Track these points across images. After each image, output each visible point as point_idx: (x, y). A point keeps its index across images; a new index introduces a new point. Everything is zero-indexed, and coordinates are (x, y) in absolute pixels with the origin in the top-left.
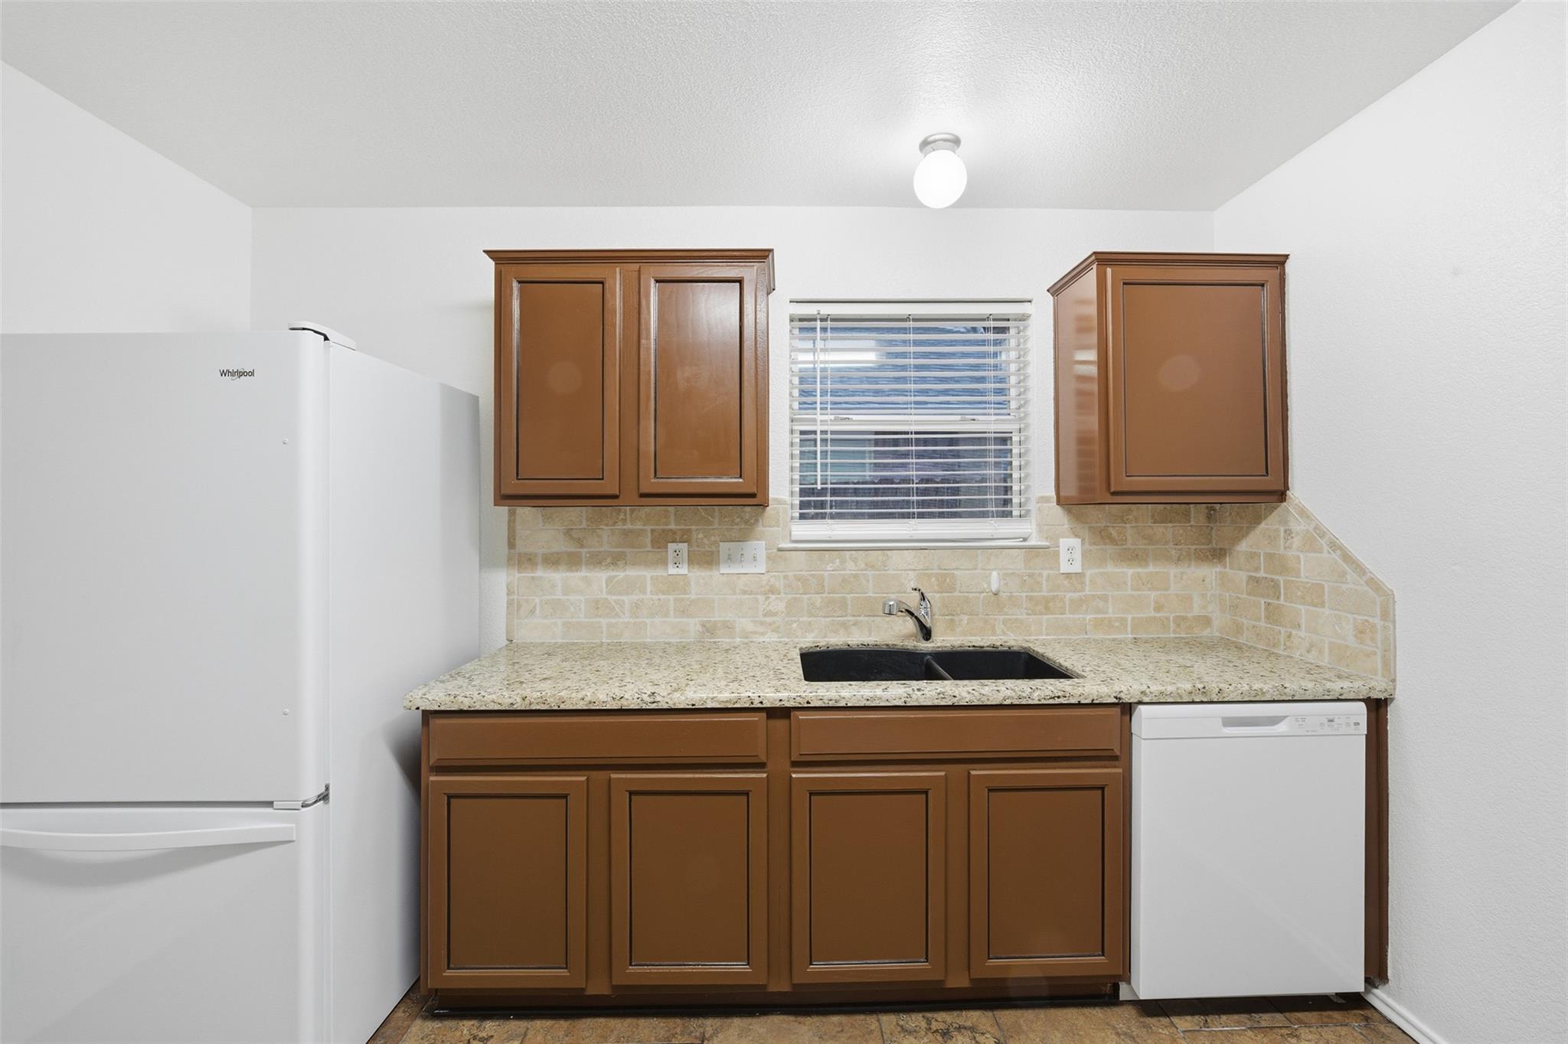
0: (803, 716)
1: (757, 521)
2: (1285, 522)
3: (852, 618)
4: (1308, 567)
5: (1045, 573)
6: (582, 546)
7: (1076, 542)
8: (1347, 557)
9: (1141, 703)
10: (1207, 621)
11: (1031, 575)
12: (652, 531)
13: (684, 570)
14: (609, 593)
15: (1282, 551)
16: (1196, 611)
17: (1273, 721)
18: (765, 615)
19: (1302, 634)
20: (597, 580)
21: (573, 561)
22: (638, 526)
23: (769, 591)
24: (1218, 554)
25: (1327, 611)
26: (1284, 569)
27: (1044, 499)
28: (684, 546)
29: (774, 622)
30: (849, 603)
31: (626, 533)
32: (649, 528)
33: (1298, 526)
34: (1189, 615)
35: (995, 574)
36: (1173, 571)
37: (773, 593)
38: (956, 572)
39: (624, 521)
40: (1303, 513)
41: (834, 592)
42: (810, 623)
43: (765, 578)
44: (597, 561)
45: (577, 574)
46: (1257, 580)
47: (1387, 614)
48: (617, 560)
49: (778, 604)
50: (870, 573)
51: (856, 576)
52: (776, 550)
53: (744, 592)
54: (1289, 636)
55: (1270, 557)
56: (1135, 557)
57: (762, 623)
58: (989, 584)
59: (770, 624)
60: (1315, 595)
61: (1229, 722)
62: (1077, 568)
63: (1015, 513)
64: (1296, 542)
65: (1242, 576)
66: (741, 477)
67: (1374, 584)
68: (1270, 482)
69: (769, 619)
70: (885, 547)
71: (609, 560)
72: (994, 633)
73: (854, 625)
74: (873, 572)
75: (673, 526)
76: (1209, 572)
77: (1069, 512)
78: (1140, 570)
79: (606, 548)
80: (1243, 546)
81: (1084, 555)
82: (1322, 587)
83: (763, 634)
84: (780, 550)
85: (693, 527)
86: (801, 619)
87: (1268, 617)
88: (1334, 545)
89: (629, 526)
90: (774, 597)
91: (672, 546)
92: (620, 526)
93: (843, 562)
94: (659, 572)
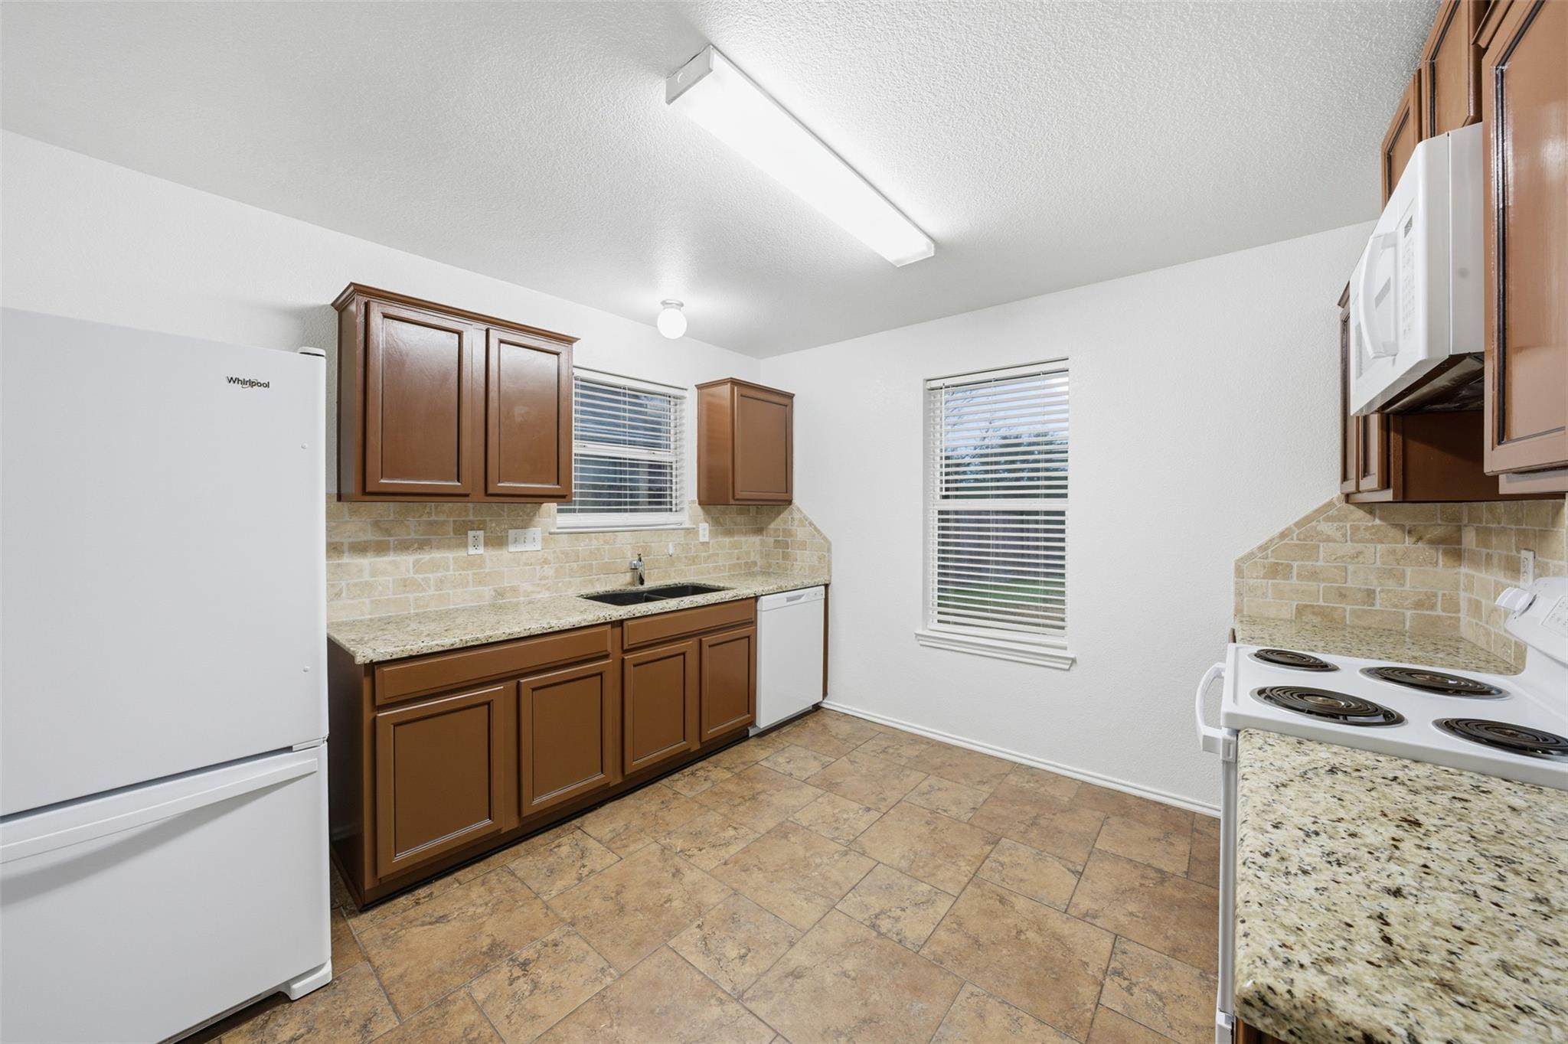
0: (630, 623)
1: (535, 514)
2: (791, 513)
3: (595, 577)
4: (801, 533)
5: (693, 543)
6: (390, 535)
7: (706, 525)
8: (816, 529)
9: (762, 595)
10: (755, 563)
11: (687, 544)
12: (455, 522)
13: (481, 550)
14: (416, 572)
15: (790, 527)
16: (752, 559)
17: (800, 597)
18: (541, 579)
19: (798, 563)
20: (402, 564)
21: (381, 548)
22: (442, 518)
23: (544, 562)
24: (759, 531)
25: (807, 552)
26: (791, 535)
27: (693, 502)
28: (481, 533)
29: (547, 584)
30: (594, 567)
31: (431, 524)
32: (451, 519)
33: (797, 516)
34: (749, 561)
35: (670, 544)
36: (743, 539)
37: (546, 564)
38: (653, 544)
39: (430, 514)
40: (799, 510)
41: (585, 561)
42: (570, 582)
43: (540, 553)
44: (404, 547)
45: (386, 559)
46: (779, 541)
47: (829, 550)
48: (422, 545)
49: (549, 571)
50: (607, 547)
51: (598, 549)
52: (547, 534)
53: (526, 564)
54: (793, 565)
55: (784, 530)
56: (729, 533)
57: (538, 585)
58: (668, 550)
59: (544, 585)
60: (803, 546)
61: (789, 599)
62: (706, 539)
63: (674, 509)
64: (796, 522)
65: (772, 540)
66: (558, 484)
67: (825, 538)
68: (783, 496)
69: (543, 582)
70: (614, 531)
71: (416, 546)
72: (670, 579)
73: (597, 580)
74: (608, 546)
75: (471, 518)
76: (755, 539)
77: (703, 509)
78: (732, 539)
79: (413, 536)
80: (772, 526)
81: (710, 531)
82: (806, 542)
83: (539, 592)
84: (550, 534)
85: (488, 519)
86: (564, 580)
87: (783, 558)
88: (811, 524)
89: (433, 518)
90: (546, 566)
91: (471, 533)
92: (425, 518)
93: (590, 540)
94: (461, 553)
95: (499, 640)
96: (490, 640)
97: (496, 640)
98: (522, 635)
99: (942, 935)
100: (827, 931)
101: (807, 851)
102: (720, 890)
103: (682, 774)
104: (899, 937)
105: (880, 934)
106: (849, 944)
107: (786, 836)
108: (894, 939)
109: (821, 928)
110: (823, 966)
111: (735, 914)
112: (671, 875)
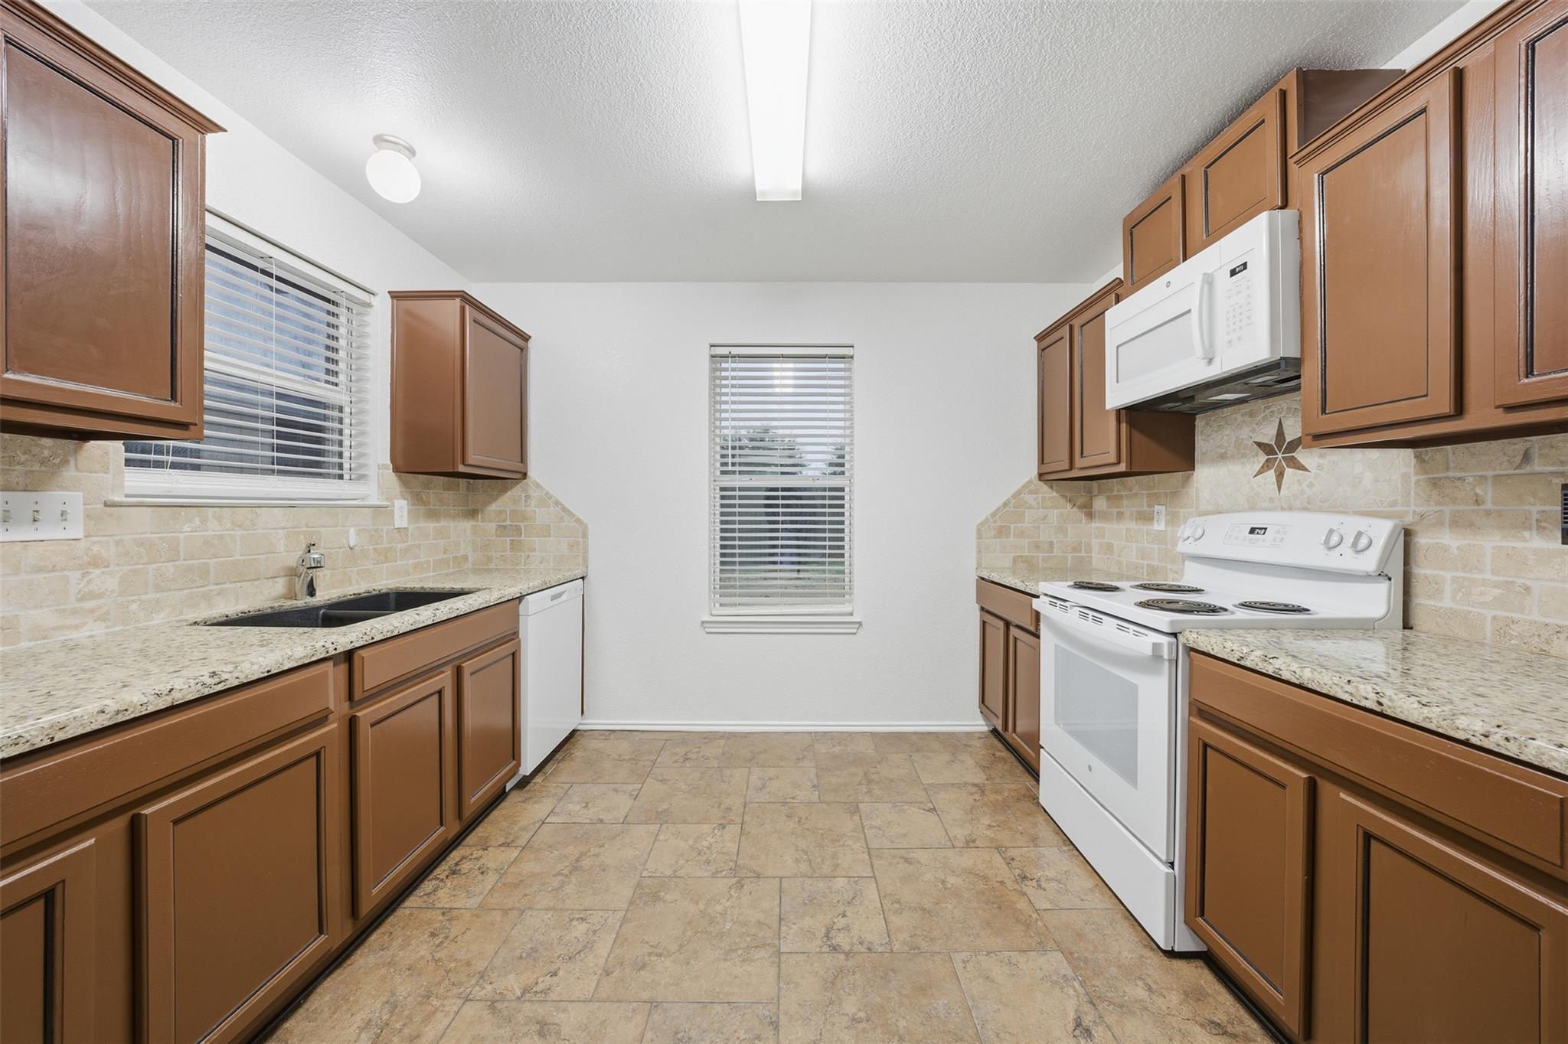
2: (525, 490)
3: (215, 587)
4: (541, 516)
5: (385, 528)
7: (404, 503)
8: (564, 509)
10: (465, 558)
11: (376, 530)
15: (523, 508)
16: (462, 553)
17: (559, 595)
18: (82, 599)
19: (537, 554)
23: (89, 563)
24: (473, 514)
25: (552, 539)
26: (524, 518)
27: (381, 467)
29: (100, 608)
30: (212, 569)
33: (534, 493)
34: (458, 555)
35: (352, 530)
36: (452, 524)
37: (96, 565)
38: (322, 529)
40: (538, 485)
41: (193, 558)
42: (158, 601)
43: (83, 544)
46: (505, 527)
47: (585, 536)
49: (106, 581)
50: (239, 533)
51: (221, 538)
52: (101, 506)
53: (39, 570)
54: (528, 557)
55: (514, 512)
56: (433, 515)
57: (75, 612)
58: (348, 539)
59: (92, 611)
60: (545, 531)
62: (404, 524)
63: (346, 477)
64: (533, 502)
65: (493, 525)
66: (173, 397)
67: (578, 521)
68: (518, 466)
69: (88, 605)
70: (256, 505)
72: (351, 584)
73: (219, 594)
74: (241, 532)
76: (467, 525)
77: (400, 478)
78: (437, 525)
80: (493, 507)
81: (409, 511)
82: (549, 526)
83: (77, 627)
84: (106, 505)
86: (144, 597)
87: (512, 549)
88: (557, 503)
90: (97, 571)
93: (204, 521)
95: (88, 729)
96: (60, 736)
97: (80, 731)
98: (151, 709)
99: (895, 920)
100: (797, 985)
101: (697, 903)
102: (630, 1015)
103: (436, 878)
104: (865, 946)
105: (847, 954)
106: (831, 983)
107: (656, 898)
108: (863, 950)
109: (788, 983)
110: (829, 1027)
111: (676, 1033)
112: (536, 1037)
